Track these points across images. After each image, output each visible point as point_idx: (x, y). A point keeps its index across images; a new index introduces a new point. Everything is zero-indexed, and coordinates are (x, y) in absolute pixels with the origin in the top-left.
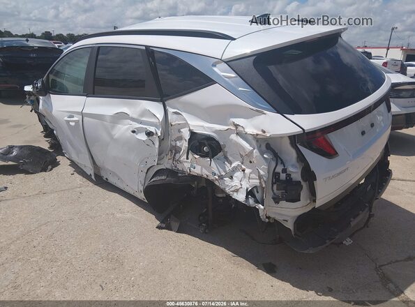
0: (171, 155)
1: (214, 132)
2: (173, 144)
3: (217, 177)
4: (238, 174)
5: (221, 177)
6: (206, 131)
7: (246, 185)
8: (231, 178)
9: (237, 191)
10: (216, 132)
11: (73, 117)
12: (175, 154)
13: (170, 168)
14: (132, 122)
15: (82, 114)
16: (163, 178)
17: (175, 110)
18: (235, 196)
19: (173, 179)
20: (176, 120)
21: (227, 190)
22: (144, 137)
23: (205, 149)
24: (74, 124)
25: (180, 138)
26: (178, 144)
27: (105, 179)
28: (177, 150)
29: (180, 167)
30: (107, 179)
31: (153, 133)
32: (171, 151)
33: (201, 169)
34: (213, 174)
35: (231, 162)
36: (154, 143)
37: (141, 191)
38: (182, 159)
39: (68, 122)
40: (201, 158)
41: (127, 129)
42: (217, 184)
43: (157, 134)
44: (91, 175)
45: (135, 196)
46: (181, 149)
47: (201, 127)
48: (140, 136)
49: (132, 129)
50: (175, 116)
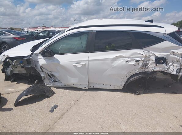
0: (144, 67)
1: (165, 56)
2: (145, 63)
4: (172, 67)
5: (167, 69)
7: (175, 69)
8: (170, 68)
10: (166, 55)
11: (80, 63)
12: (146, 66)
13: (142, 72)
14: (125, 59)
15: (88, 61)
16: (139, 76)
17: (147, 51)
18: (173, 73)
19: (145, 75)
20: (148, 54)
21: (170, 72)
22: (134, 63)
23: (162, 61)
24: (81, 66)
25: (149, 60)
26: (147, 62)
27: (92, 87)
28: (147, 65)
29: (147, 70)
30: (94, 87)
31: (139, 60)
32: (144, 65)
33: (159, 68)
34: (164, 69)
35: (169, 64)
36: (139, 64)
37: (122, 85)
38: (149, 67)
39: (76, 66)
40: (160, 65)
41: (123, 61)
42: (166, 71)
43: (142, 60)
44: (85, 87)
45: (114, 89)
46: (148, 64)
47: (160, 55)
48: (130, 63)
49: (125, 61)
50: (148, 53)
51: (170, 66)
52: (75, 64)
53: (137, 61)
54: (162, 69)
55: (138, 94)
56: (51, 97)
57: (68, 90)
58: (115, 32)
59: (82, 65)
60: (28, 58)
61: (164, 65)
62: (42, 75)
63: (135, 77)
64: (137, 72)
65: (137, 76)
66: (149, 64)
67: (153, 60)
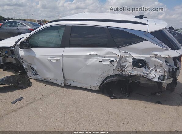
0: (120, 69)
1: (144, 58)
2: (122, 64)
3: (146, 74)
4: (153, 72)
5: (147, 74)
6: (141, 58)
7: (157, 75)
8: (151, 74)
9: (154, 78)
10: (146, 58)
11: (55, 58)
12: (122, 68)
13: (118, 74)
14: (99, 58)
15: (63, 56)
16: (115, 78)
17: (124, 51)
18: (154, 80)
19: (120, 78)
20: (125, 55)
21: (150, 78)
22: (108, 63)
23: (141, 64)
24: (55, 61)
25: (126, 62)
26: (124, 64)
27: (69, 84)
28: (123, 66)
29: (123, 73)
30: (70, 84)
31: (114, 61)
32: (120, 67)
33: (137, 72)
34: (144, 73)
35: (150, 68)
36: (113, 65)
37: (97, 86)
38: (126, 70)
39: (51, 60)
40: (138, 68)
41: (97, 61)
42: (145, 76)
43: (117, 61)
44: (61, 84)
45: (90, 89)
46: (125, 66)
47: (138, 56)
48: (104, 63)
49: (99, 60)
50: (124, 53)
51: (151, 71)
52: (49, 59)
53: (111, 61)
54: (140, 73)
55: (113, 98)
56: (24, 89)
57: (45, 85)
58: (91, 28)
59: (57, 60)
60: (12, 49)
61: (143, 69)
62: (24, 66)
63: (110, 79)
64: (112, 73)
65: (113, 79)
66: (127, 66)
67: (130, 62)
